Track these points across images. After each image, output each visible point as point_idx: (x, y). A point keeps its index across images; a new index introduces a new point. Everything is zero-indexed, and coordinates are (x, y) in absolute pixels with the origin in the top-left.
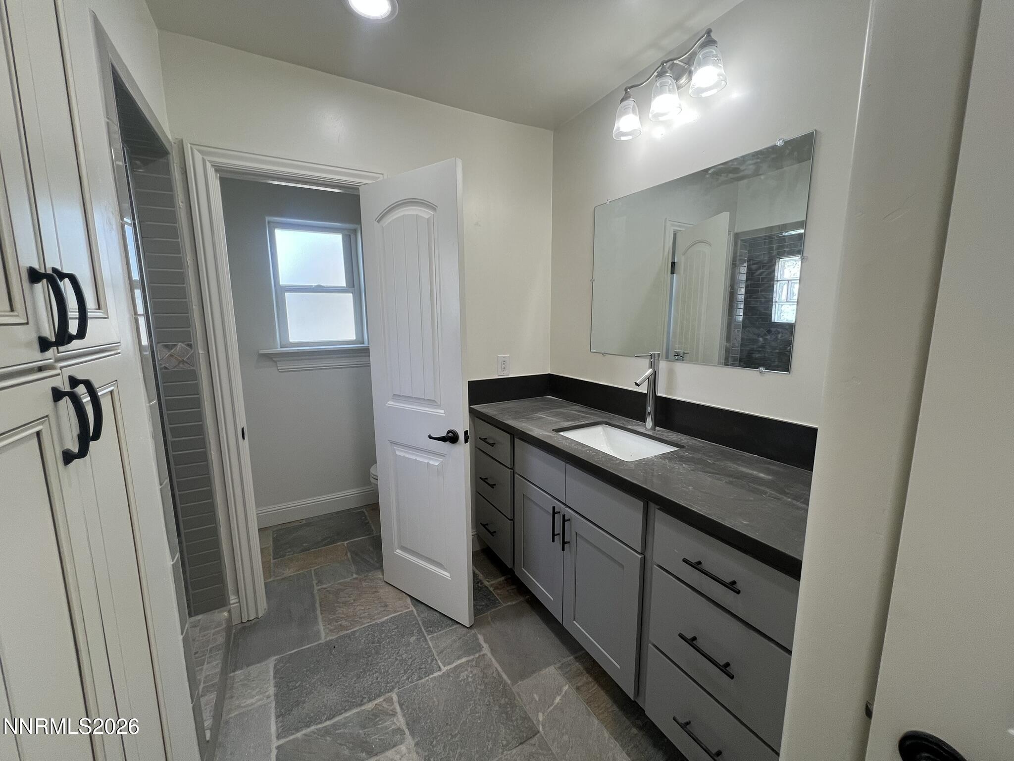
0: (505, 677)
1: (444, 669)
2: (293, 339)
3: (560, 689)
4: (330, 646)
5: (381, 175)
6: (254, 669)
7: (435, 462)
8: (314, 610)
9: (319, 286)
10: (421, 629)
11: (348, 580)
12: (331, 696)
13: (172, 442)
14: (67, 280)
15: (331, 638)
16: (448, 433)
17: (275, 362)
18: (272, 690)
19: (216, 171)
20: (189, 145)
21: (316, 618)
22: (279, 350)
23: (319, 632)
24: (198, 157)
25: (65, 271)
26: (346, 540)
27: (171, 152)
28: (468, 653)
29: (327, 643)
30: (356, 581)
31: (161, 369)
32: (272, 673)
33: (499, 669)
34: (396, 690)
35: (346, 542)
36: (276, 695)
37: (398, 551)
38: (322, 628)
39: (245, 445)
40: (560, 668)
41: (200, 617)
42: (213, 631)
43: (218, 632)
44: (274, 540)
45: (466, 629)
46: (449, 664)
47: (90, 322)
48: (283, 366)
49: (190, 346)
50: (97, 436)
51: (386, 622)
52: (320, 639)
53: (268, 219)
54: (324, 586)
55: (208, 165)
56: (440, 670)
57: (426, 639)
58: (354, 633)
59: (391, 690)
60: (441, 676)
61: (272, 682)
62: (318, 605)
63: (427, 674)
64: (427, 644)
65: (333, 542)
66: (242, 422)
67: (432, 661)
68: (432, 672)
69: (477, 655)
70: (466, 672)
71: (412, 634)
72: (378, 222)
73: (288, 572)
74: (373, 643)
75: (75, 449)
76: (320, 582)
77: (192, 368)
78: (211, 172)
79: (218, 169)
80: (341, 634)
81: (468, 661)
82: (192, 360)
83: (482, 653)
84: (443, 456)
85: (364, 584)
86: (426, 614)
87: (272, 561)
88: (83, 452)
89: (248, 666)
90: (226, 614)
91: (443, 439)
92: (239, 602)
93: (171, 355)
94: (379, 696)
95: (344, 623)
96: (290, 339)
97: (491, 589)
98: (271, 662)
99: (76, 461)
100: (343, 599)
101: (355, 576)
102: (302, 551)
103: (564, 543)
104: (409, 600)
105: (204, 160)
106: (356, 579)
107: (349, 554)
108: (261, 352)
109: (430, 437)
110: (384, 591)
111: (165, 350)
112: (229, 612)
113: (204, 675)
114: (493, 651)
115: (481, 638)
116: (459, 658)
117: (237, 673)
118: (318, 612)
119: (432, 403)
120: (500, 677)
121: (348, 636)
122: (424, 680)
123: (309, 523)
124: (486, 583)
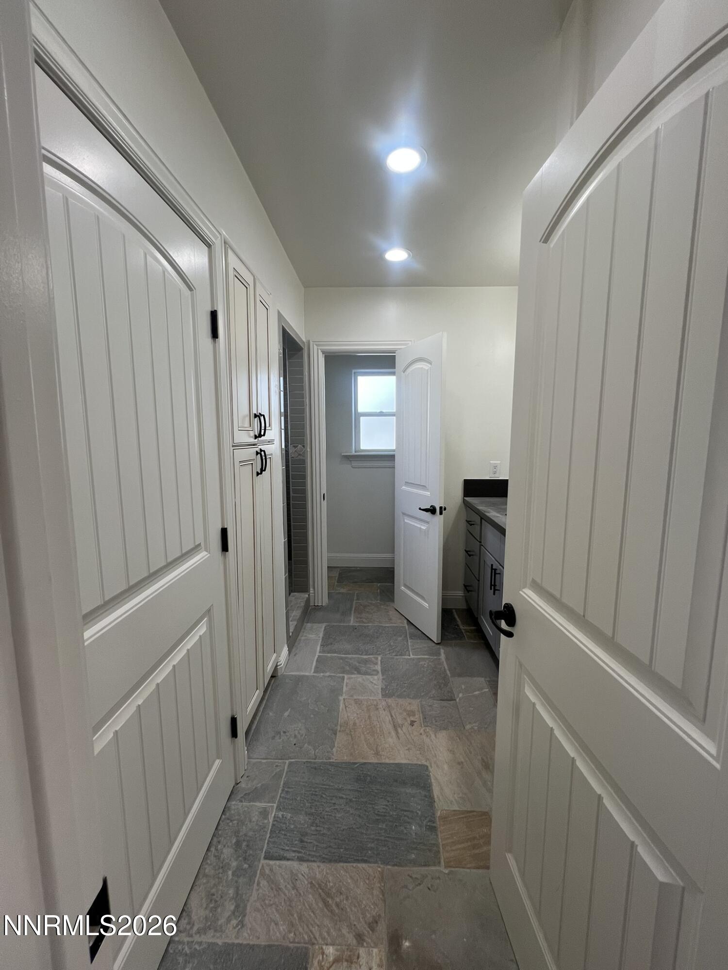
0: (448, 672)
1: (412, 656)
2: (362, 448)
3: (482, 689)
4: (354, 628)
5: (410, 342)
6: (315, 626)
7: (424, 527)
8: (351, 610)
9: (381, 412)
10: (407, 636)
11: (374, 602)
12: (348, 647)
13: (292, 496)
14: (262, 417)
15: (355, 624)
16: (431, 507)
17: (351, 461)
18: (321, 635)
19: (323, 353)
20: (312, 343)
21: (350, 613)
22: (353, 453)
23: (350, 620)
24: (315, 347)
25: (262, 414)
26: (379, 583)
27: (303, 347)
28: (430, 654)
29: (353, 626)
30: (378, 604)
31: (291, 458)
32: (323, 629)
33: (446, 668)
34: (381, 655)
35: (379, 584)
36: (323, 638)
37: (403, 587)
38: (352, 619)
39: (324, 503)
40: (489, 681)
41: (296, 594)
42: (300, 600)
43: (302, 601)
44: (340, 574)
45: (434, 644)
46: (415, 655)
47: (267, 431)
48: (355, 464)
49: (304, 446)
50: (265, 470)
51: (388, 627)
52: (350, 623)
53: (353, 371)
54: (360, 602)
55: (320, 351)
56: (409, 656)
57: (407, 641)
58: (368, 626)
59: (379, 654)
60: (408, 659)
61: (322, 632)
62: (353, 609)
63: (401, 655)
64: (408, 643)
65: (372, 582)
66: (324, 491)
67: (407, 651)
68: (405, 655)
69: (435, 657)
70: (425, 662)
71: (401, 636)
72: (404, 372)
73: (342, 590)
74: (377, 633)
75: (259, 472)
76: (358, 599)
77: (303, 458)
78: (320, 354)
79: (323, 352)
80: (361, 624)
81: (429, 658)
82: (304, 454)
83: (439, 658)
84: (428, 523)
85: (382, 607)
86: (413, 630)
87: (336, 583)
88: (261, 473)
89: (313, 623)
90: (307, 596)
91: (426, 510)
92: (314, 593)
93: (295, 451)
94: (372, 654)
95: (364, 620)
96: (361, 446)
97: (463, 631)
98: (324, 625)
99: (260, 475)
100: (368, 610)
101: (378, 601)
102: (353, 582)
103: (495, 590)
104: (405, 621)
105: (318, 349)
106: (379, 603)
107: (379, 591)
108: (343, 454)
109: (420, 509)
110: (392, 613)
111: (294, 448)
112: (309, 595)
113: (293, 614)
114: (447, 659)
115: (442, 651)
116: (424, 655)
117: (308, 624)
118: (353, 612)
119: (424, 487)
120: (445, 671)
121: (365, 627)
122: (397, 657)
123: (361, 570)
124: (461, 627)
